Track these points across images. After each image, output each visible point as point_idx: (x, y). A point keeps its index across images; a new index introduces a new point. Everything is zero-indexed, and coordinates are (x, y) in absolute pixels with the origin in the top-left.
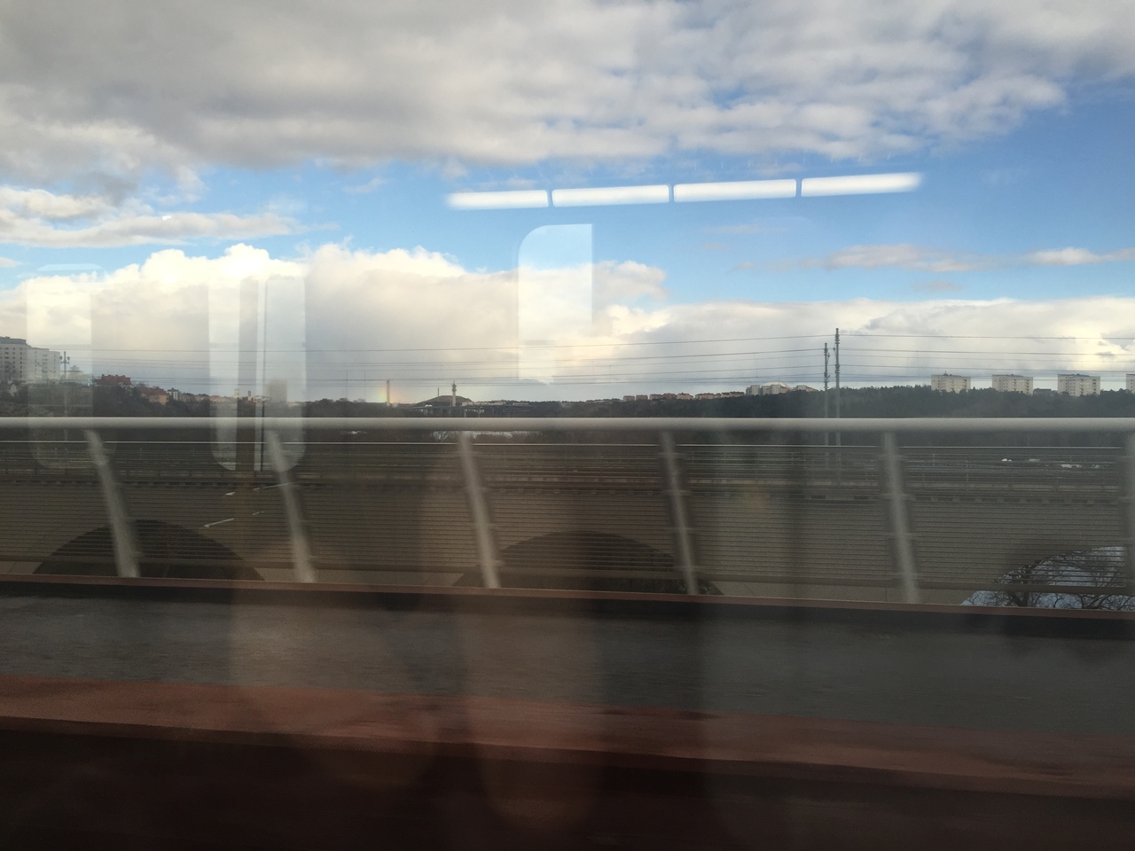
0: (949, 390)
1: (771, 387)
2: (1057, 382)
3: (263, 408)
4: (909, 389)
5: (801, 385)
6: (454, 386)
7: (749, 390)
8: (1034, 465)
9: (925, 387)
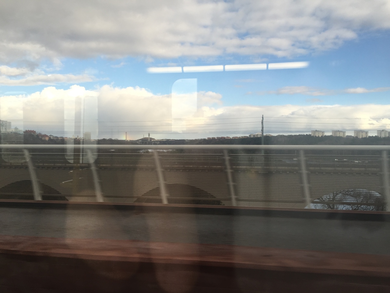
0: (317, 136)
1: (257, 135)
2: (354, 133)
3: (83, 141)
4: (304, 135)
6: (149, 134)
7: (250, 136)
8: (345, 161)
9: (309, 135)
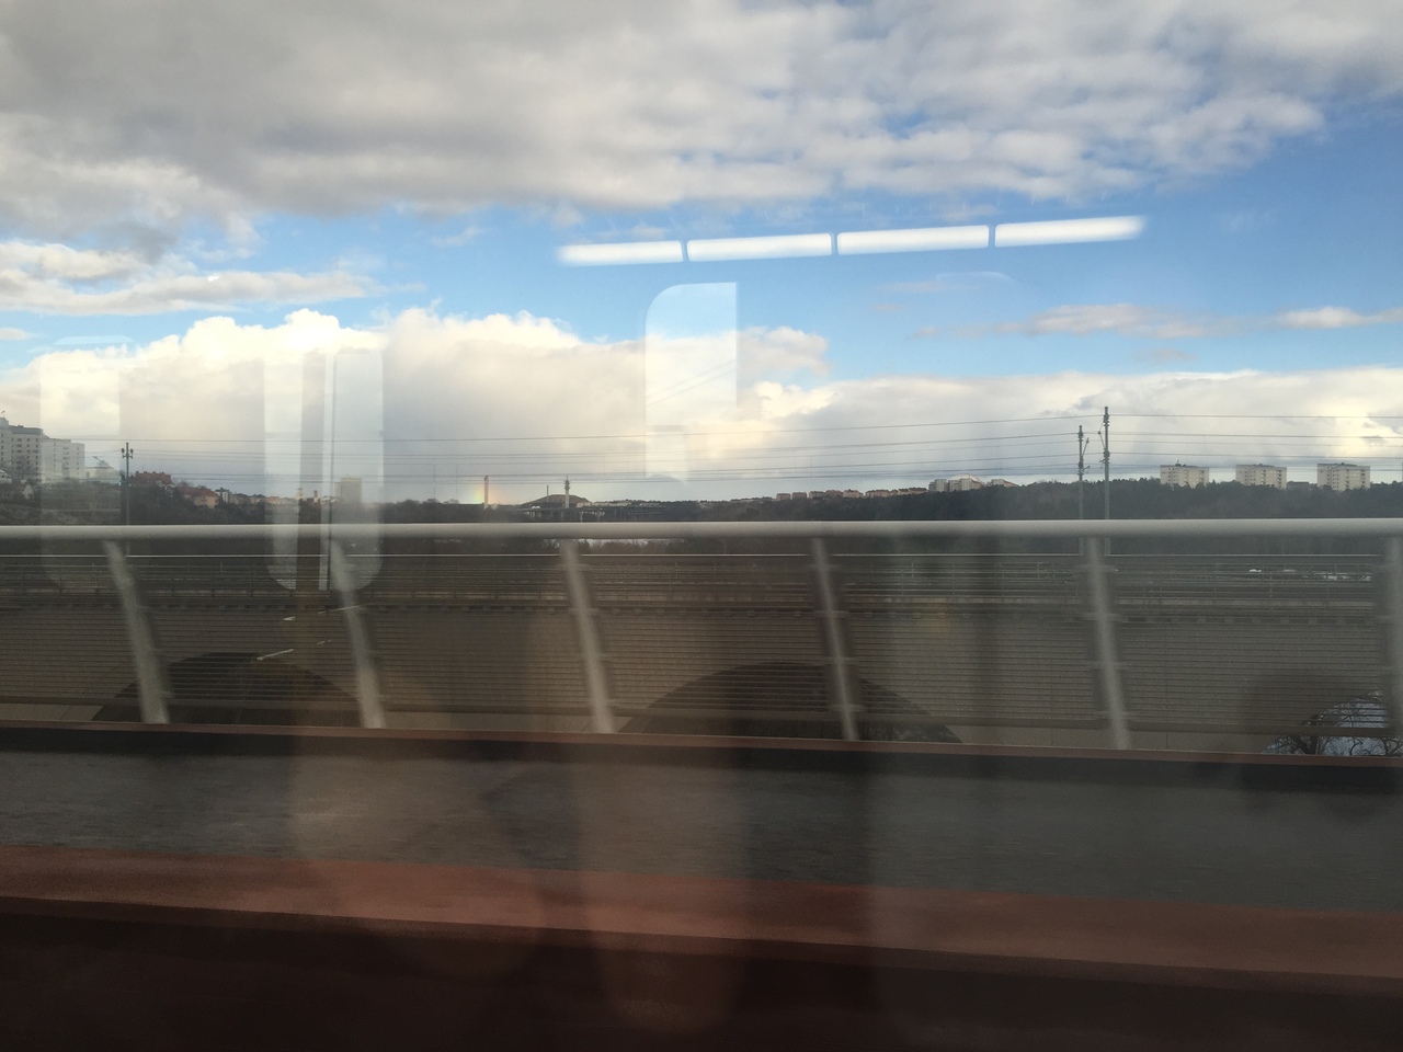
0: (1182, 484)
1: (960, 481)
2: (1315, 473)
3: (332, 511)
4: (1132, 483)
5: (998, 478)
6: (567, 483)
7: (932, 485)
9: (1152, 480)
